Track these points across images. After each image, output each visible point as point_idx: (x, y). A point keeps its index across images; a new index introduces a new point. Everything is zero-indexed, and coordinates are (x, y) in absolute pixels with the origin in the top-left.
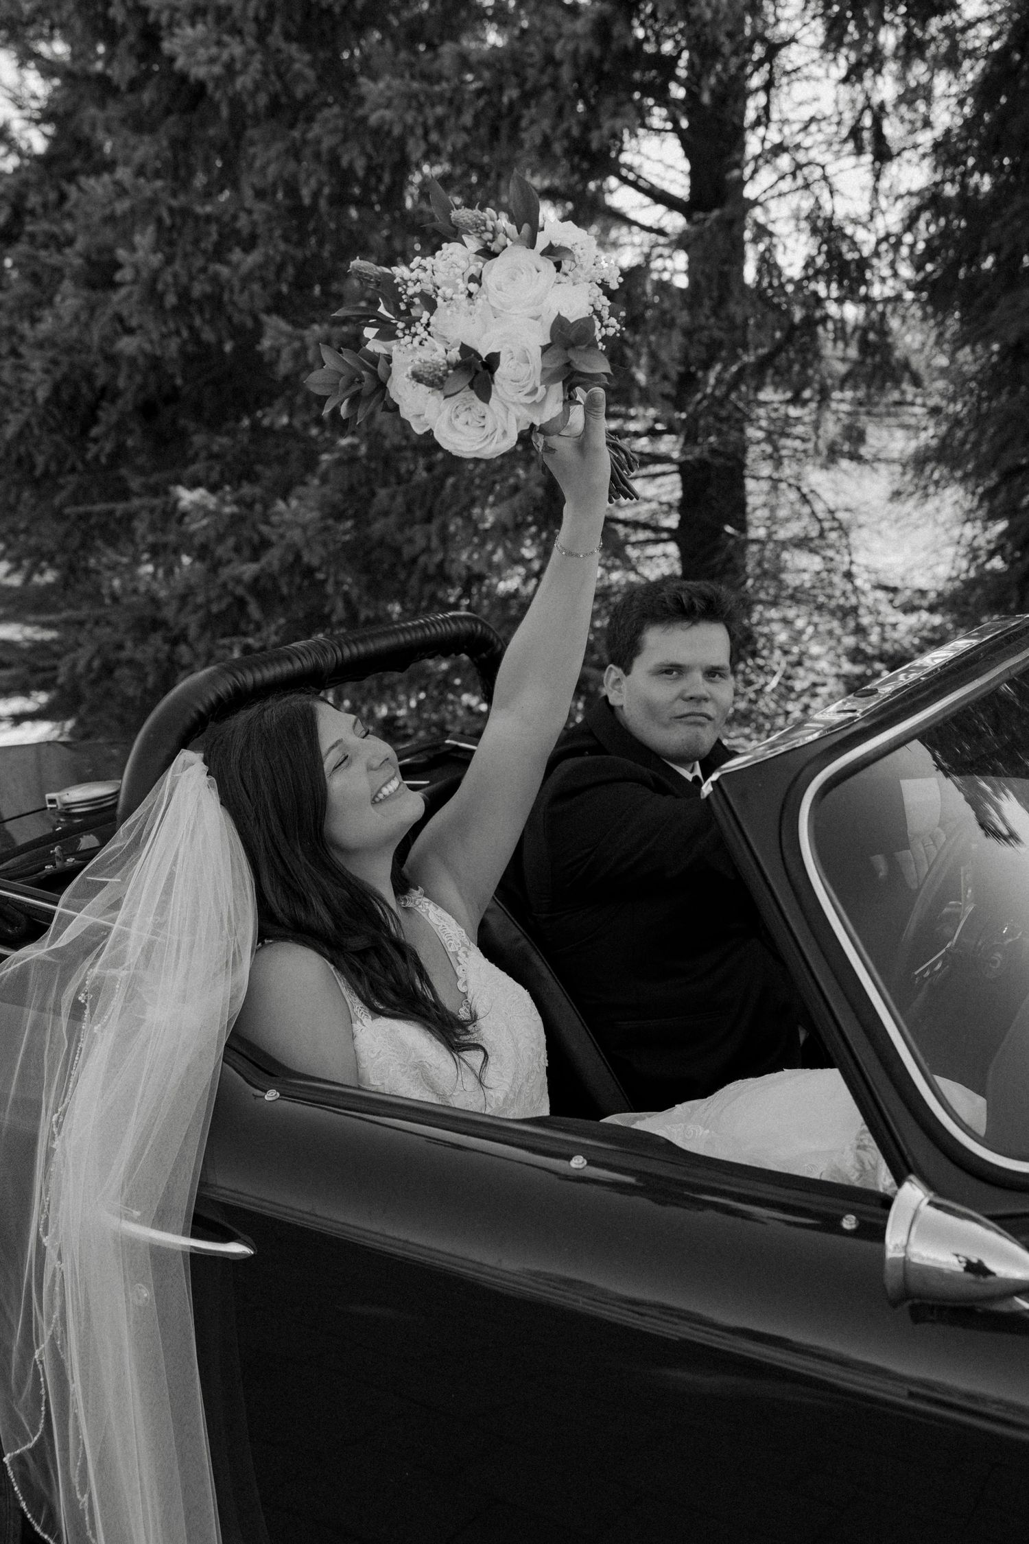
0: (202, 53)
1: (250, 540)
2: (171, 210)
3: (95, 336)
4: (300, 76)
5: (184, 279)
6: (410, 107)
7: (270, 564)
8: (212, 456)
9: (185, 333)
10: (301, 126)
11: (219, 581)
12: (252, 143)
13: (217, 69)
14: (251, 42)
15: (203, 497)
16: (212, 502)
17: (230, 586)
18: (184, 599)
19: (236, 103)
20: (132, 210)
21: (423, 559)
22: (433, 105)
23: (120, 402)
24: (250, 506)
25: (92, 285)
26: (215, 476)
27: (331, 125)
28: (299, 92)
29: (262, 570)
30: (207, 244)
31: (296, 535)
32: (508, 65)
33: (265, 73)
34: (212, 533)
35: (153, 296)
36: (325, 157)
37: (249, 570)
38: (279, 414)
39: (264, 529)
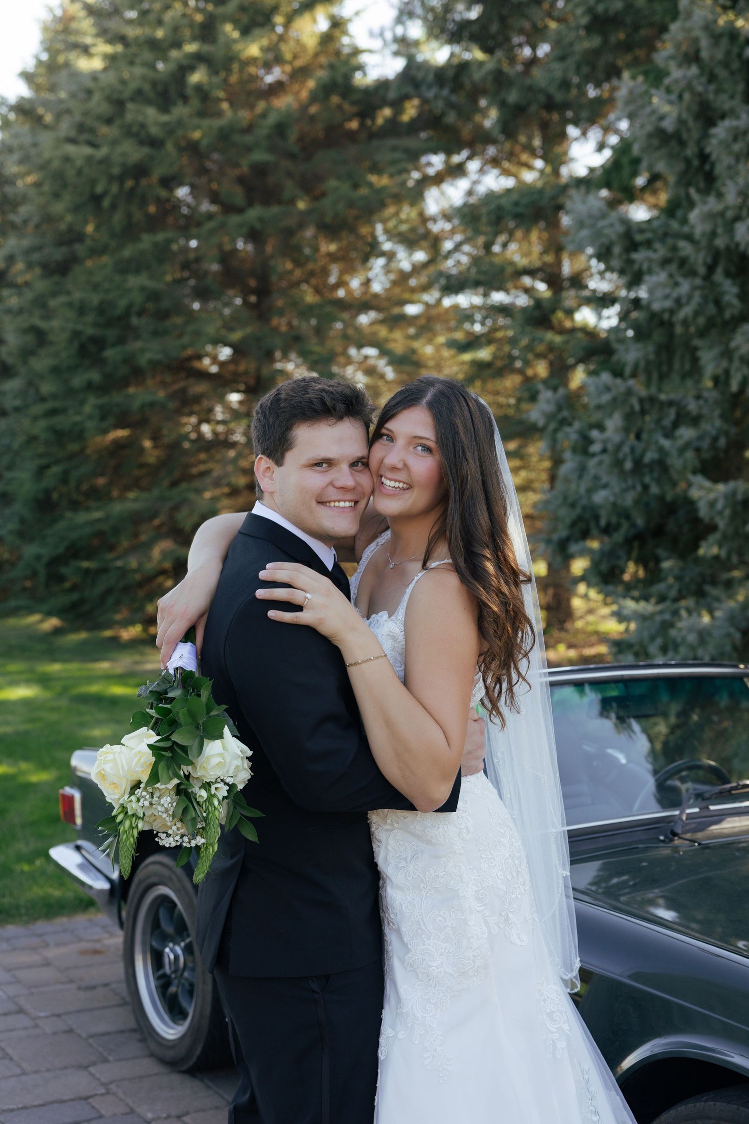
2: (642, 399)
9: (639, 488)
12: (697, 349)
13: (668, 304)
14: (698, 282)
20: (614, 400)
26: (674, 593)
28: (729, 314)
30: (667, 422)
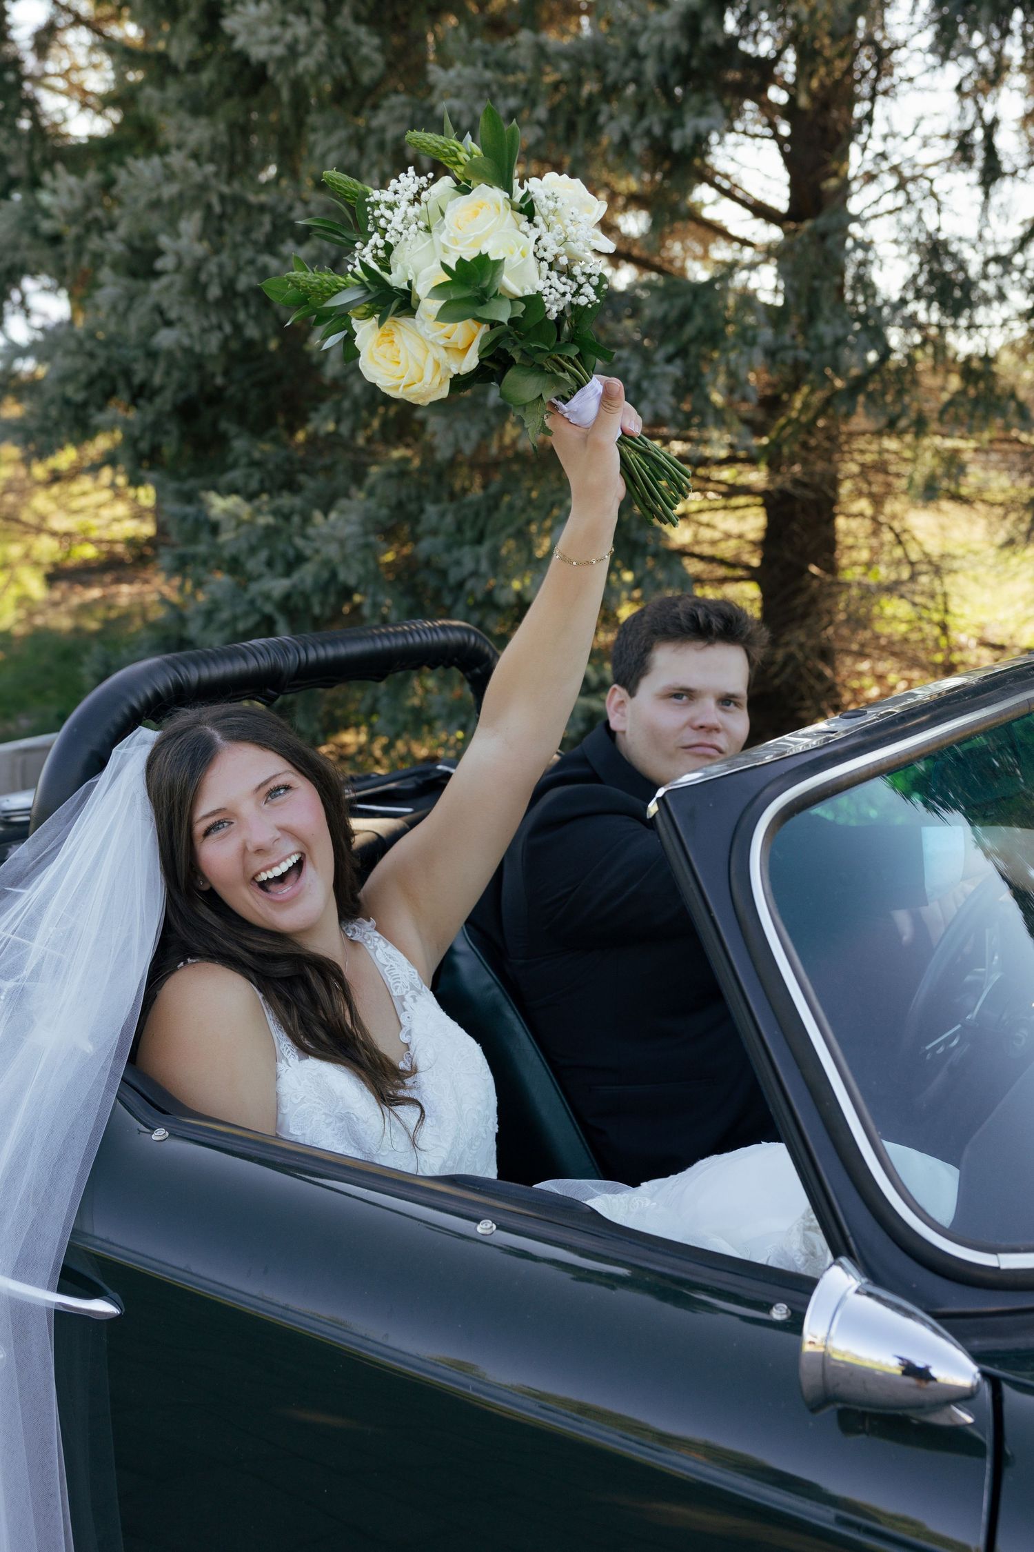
0: (264, 33)
1: (284, 555)
2: (223, 198)
3: (133, 325)
4: (367, 61)
5: (230, 270)
6: (481, 97)
7: (302, 581)
8: (253, 464)
9: (228, 329)
10: (366, 113)
11: (247, 596)
12: (314, 130)
13: (279, 50)
14: (317, 23)
15: (237, 505)
16: (245, 510)
17: (259, 602)
18: (209, 614)
19: (298, 87)
20: (181, 195)
21: (469, 585)
22: (506, 96)
23: (158, 401)
24: (287, 517)
25: (133, 274)
26: (254, 485)
27: (397, 113)
28: (367, 76)
29: (294, 586)
30: (260, 235)
31: (332, 551)
32: (589, 57)
33: (331, 57)
34: (244, 545)
35: (196, 287)
36: (389, 147)
37: (278, 586)
38: (325, 419)
39: (299, 542)
